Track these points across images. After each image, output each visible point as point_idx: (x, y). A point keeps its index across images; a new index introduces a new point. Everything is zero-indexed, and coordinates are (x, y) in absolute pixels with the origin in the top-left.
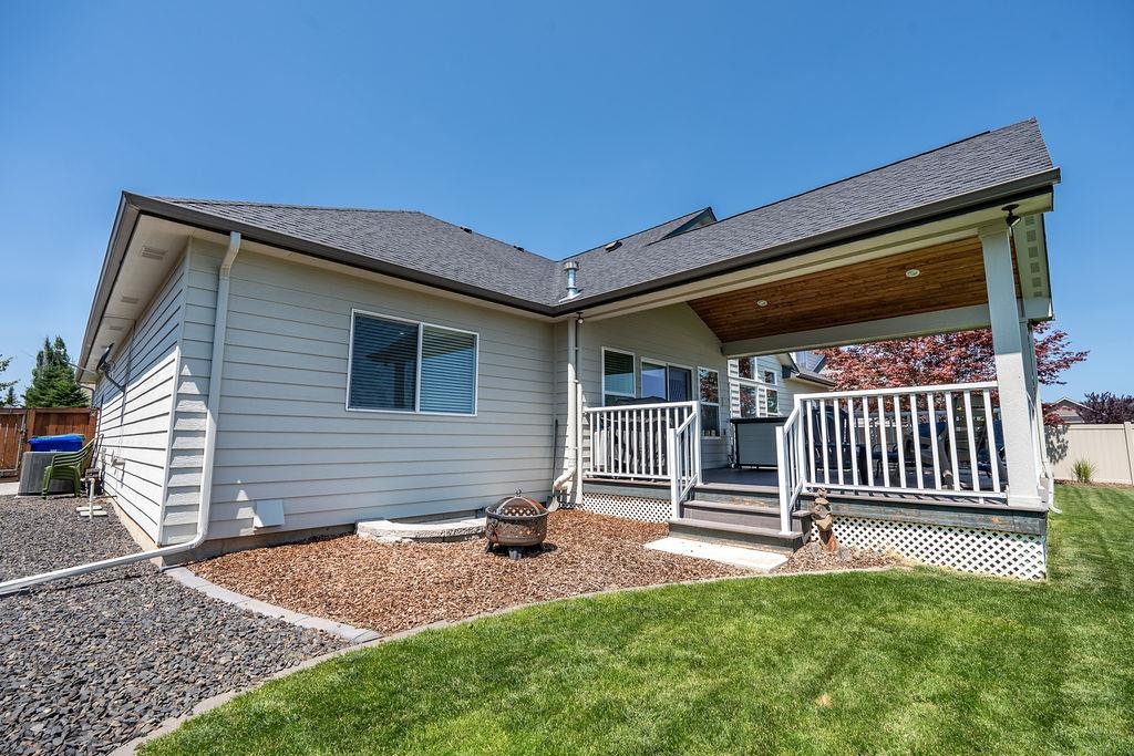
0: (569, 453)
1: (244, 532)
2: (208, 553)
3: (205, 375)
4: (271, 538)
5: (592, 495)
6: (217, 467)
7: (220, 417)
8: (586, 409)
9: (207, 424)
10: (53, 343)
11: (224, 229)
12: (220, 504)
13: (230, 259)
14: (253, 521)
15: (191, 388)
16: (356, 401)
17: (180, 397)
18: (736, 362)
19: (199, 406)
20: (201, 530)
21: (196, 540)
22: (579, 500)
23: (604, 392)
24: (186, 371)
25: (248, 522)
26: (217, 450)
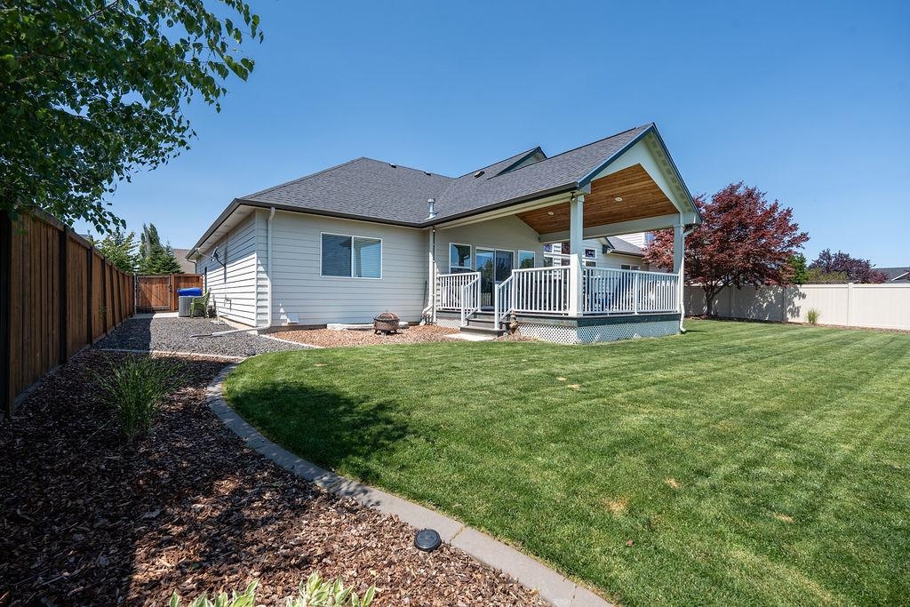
0: (430, 298)
1: (283, 324)
2: (273, 330)
3: (266, 264)
4: (293, 327)
5: (441, 318)
6: (273, 299)
7: (272, 280)
8: (439, 275)
9: (268, 283)
10: (148, 227)
11: (269, 206)
12: (275, 313)
13: (271, 217)
14: (286, 320)
15: (261, 269)
16: (324, 273)
17: (258, 272)
18: (560, 245)
19: (265, 276)
20: (269, 322)
21: (268, 325)
22: (434, 321)
23: (450, 267)
24: (259, 262)
25: (285, 321)
26: (272, 292)
